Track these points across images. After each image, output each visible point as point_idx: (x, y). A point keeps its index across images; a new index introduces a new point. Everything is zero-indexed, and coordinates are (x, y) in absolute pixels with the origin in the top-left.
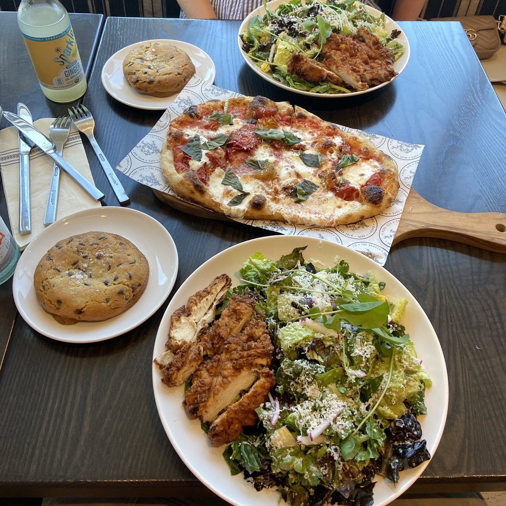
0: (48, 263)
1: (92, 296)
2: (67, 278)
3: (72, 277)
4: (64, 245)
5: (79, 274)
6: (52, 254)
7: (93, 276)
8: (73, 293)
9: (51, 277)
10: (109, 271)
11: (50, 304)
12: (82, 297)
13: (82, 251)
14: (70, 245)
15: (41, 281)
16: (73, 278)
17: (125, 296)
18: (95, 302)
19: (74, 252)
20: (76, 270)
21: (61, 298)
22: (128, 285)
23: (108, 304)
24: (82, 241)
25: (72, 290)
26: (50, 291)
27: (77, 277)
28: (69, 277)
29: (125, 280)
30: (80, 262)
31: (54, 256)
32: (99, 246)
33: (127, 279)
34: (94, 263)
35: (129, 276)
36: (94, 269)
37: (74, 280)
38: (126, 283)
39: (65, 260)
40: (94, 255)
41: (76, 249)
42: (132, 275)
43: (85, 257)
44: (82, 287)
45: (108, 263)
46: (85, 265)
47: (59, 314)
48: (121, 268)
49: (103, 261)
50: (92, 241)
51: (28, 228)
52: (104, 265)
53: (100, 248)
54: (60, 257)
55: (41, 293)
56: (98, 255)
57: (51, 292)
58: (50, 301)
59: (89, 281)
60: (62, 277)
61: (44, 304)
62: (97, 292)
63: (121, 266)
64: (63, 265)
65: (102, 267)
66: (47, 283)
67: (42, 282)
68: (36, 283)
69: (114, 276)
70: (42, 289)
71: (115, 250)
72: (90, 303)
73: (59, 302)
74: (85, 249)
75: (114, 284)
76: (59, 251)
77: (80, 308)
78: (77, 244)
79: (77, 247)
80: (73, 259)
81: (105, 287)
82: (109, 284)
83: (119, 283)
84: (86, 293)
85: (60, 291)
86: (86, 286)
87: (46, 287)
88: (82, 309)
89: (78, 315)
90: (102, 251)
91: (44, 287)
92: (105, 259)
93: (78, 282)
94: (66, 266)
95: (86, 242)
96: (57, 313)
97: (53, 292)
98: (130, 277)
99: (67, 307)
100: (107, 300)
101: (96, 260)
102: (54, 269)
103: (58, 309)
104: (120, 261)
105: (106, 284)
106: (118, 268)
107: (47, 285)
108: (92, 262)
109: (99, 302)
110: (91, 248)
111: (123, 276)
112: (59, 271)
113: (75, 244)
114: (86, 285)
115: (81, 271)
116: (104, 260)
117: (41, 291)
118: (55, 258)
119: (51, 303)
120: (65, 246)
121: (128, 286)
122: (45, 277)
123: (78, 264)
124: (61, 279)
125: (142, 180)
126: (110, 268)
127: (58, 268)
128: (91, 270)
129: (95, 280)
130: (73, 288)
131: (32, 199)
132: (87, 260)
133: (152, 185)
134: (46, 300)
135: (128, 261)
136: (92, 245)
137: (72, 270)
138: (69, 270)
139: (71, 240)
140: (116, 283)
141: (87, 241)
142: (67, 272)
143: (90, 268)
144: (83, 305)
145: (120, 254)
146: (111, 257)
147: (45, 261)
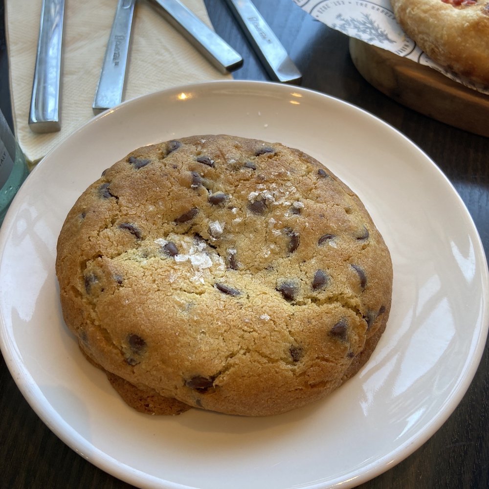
0: (105, 206)
1: (247, 335)
2: (164, 261)
3: (178, 258)
4: (153, 157)
5: (197, 251)
6: (115, 181)
7: (240, 265)
8: (185, 315)
9: (112, 251)
10: (294, 255)
11: (103, 344)
12: (214, 333)
13: (208, 181)
14: (169, 160)
15: (80, 259)
16: (181, 264)
17: (348, 345)
18: (259, 358)
19: (183, 183)
20: (187, 239)
21: (145, 328)
22: (356, 310)
23: (299, 367)
24: (206, 153)
25: (181, 306)
26: (106, 297)
27: (195, 262)
28: (170, 260)
29: (348, 292)
30: (201, 214)
31: (122, 187)
32: (257, 173)
33: (353, 286)
34: (244, 224)
35: (358, 279)
36: (243, 242)
37: (184, 271)
38: (353, 302)
39: (154, 203)
40: (243, 198)
41: (189, 173)
42: (367, 274)
43: (216, 202)
44: (210, 299)
45: (288, 228)
46: (217, 227)
47: (132, 380)
48: (330, 249)
49: (272, 220)
50: (234, 157)
51: (52, 115)
52: (277, 232)
53: (261, 180)
54: (142, 192)
55: (78, 300)
56: (256, 198)
57: (111, 303)
58: (103, 331)
59: (233, 280)
60: (146, 255)
61: (85, 337)
62: (264, 322)
63: (332, 244)
64: (150, 217)
65: (269, 239)
66: (99, 271)
67: (83, 265)
68: (62, 264)
69: (312, 274)
70: (80, 287)
71: (307, 192)
72: (242, 358)
73: (137, 341)
74: (216, 178)
75: (315, 300)
76: (138, 174)
77: (207, 374)
78: (192, 159)
79: (192, 169)
80: (179, 204)
81: (286, 306)
82: (299, 298)
83: (330, 300)
84: (226, 322)
85: (142, 303)
86: (224, 296)
87: (95, 283)
88: (213, 378)
89: (196, 394)
90: (269, 189)
91: (87, 282)
92: (278, 213)
93: (198, 279)
94: (159, 222)
95: (218, 157)
96: (124, 373)
97: (116, 304)
98: (363, 282)
99: (164, 362)
100: (295, 354)
101: (249, 214)
102: (122, 227)
103: (129, 362)
104: (328, 227)
105: (288, 295)
106: (323, 248)
107: (96, 277)
108: (238, 220)
109: (271, 360)
110: (232, 176)
111: (342, 278)
112: (137, 235)
113: (186, 159)
114: (224, 290)
115: (203, 245)
116: (278, 218)
117: (77, 293)
118: (127, 192)
119: (108, 340)
120: (156, 164)
121: (357, 312)
122: (92, 247)
123: (196, 219)
124: (145, 262)
125: (343, 26)
126: (294, 244)
127: (136, 225)
128: (233, 243)
129: (247, 278)
130: (183, 298)
131: (68, 55)
132: (223, 211)
133: (371, 39)
134: (91, 329)
135: (349, 230)
136: (235, 168)
137: (175, 238)
138: (166, 235)
139: (171, 148)
140: (322, 296)
141: (221, 155)
142: (162, 242)
143: (231, 237)
144: (219, 364)
145: (324, 206)
146: (298, 211)
147: (95, 198)
